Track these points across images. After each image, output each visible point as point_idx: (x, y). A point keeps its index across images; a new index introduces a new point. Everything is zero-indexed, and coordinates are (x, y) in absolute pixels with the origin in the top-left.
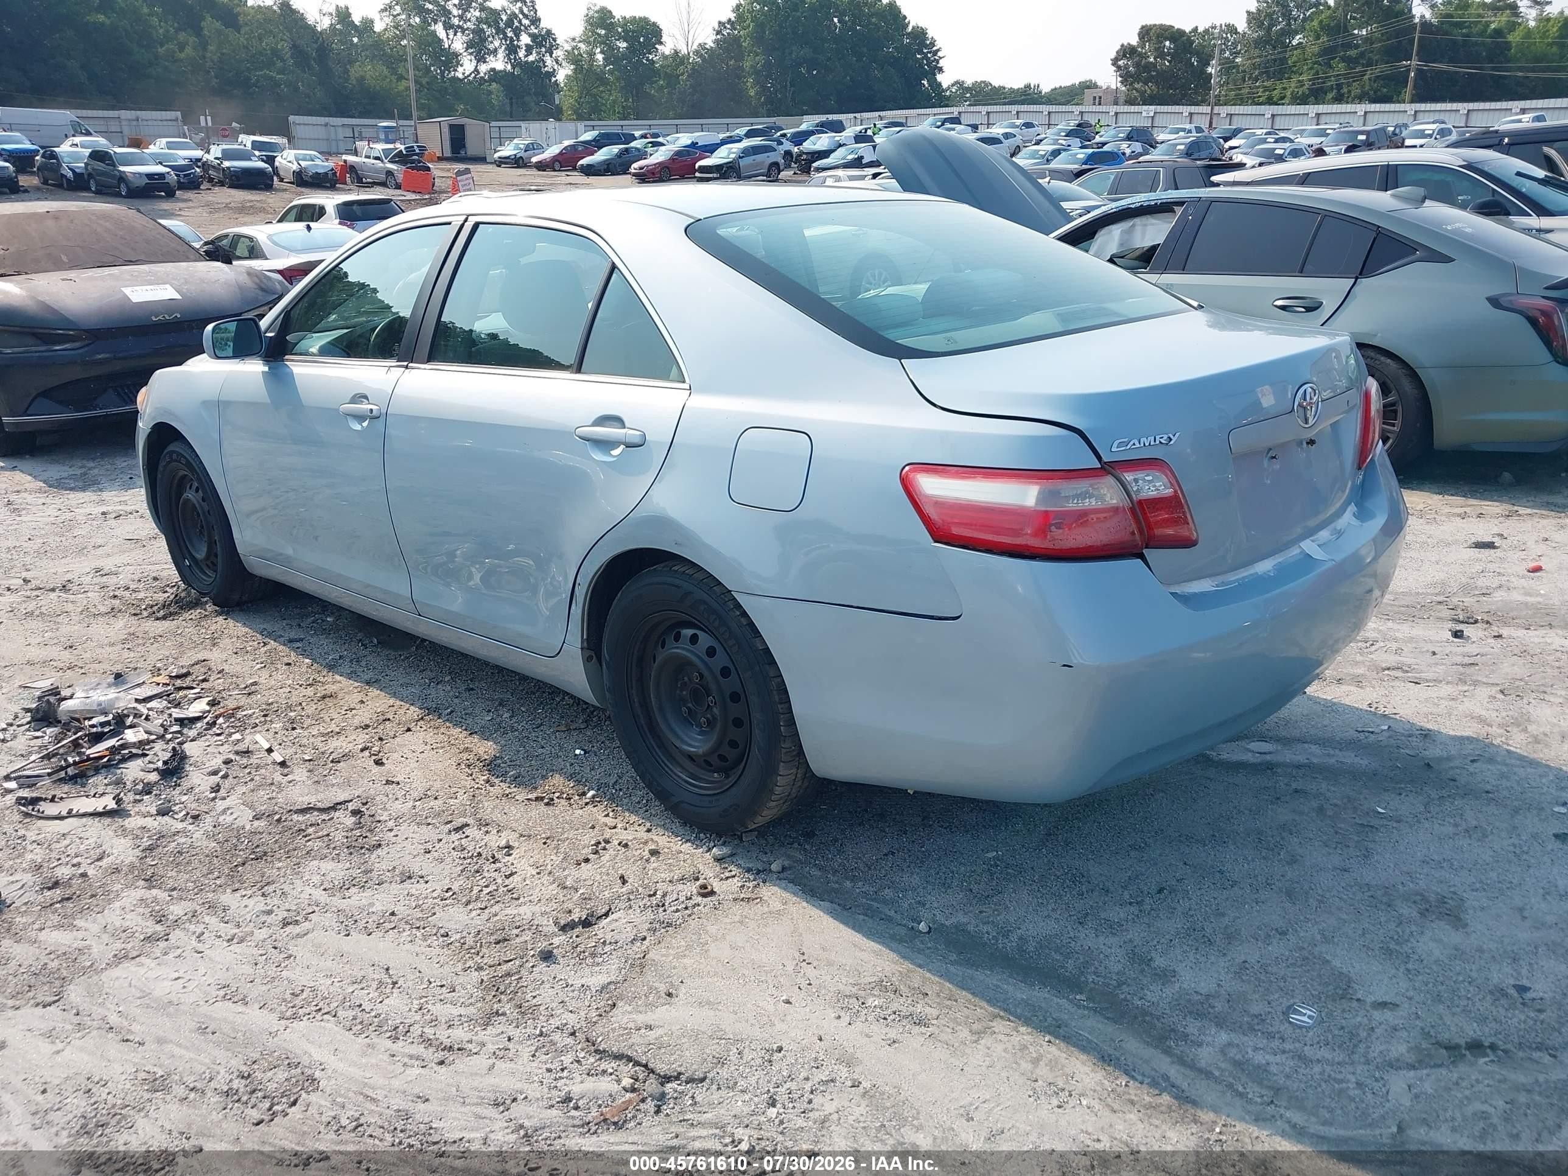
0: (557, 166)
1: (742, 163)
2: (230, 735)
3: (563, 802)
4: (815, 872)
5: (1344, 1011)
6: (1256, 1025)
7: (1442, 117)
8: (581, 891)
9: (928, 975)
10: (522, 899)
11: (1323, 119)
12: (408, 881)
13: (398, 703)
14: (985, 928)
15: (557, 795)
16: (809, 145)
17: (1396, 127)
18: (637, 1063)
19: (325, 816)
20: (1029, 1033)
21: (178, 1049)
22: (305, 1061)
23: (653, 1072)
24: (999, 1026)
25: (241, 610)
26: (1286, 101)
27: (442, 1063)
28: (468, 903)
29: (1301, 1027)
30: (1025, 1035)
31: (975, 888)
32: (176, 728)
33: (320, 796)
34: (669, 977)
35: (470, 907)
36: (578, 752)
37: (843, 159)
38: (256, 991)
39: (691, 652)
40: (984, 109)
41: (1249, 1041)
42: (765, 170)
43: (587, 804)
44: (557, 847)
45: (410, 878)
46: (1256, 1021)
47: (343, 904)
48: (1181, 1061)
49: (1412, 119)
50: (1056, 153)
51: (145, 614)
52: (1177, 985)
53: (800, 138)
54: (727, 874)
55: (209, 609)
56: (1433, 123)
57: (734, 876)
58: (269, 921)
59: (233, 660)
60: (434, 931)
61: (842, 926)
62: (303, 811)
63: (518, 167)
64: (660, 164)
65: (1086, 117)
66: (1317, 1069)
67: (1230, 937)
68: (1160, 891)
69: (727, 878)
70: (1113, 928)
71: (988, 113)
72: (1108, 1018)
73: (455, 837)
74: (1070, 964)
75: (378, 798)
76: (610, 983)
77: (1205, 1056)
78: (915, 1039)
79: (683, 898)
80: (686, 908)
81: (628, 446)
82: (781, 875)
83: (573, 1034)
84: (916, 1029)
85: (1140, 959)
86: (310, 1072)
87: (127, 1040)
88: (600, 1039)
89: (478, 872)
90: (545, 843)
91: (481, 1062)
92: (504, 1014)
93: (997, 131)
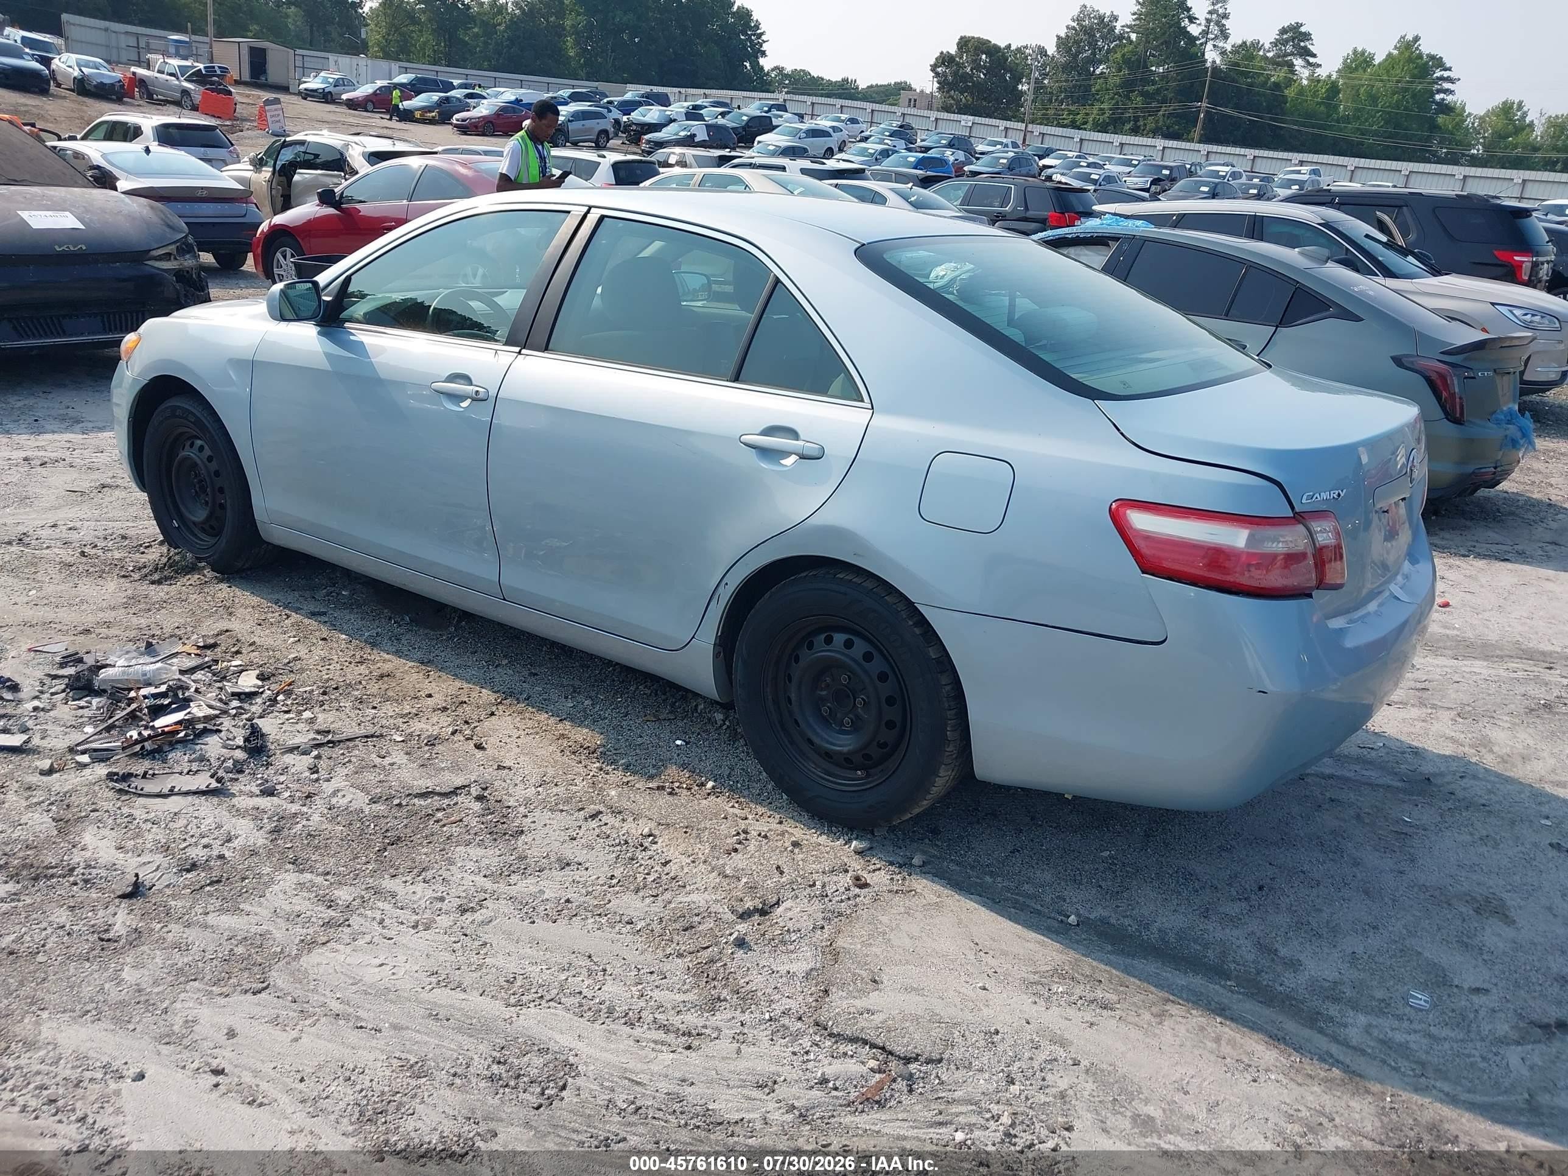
0: (370, 106)
1: (572, 127)
2: (300, 713)
3: (685, 792)
4: (953, 867)
5: (1449, 995)
6: (1383, 1008)
7: (1231, 159)
8: (744, 880)
9: (1095, 963)
10: (688, 888)
11: (1126, 149)
12: (567, 868)
13: (465, 685)
14: (1127, 922)
15: (677, 784)
16: (636, 116)
17: (1191, 165)
18: (873, 1046)
19: (446, 801)
20: (1201, 1016)
21: (418, 1035)
22: (551, 1045)
23: (891, 1053)
24: (1173, 1009)
25: (241, 578)
26: (1088, 126)
27: (689, 1048)
28: (637, 891)
29: (1421, 1010)
30: (1198, 1018)
31: (1103, 884)
32: (235, 703)
33: (436, 781)
34: (866, 964)
35: (641, 894)
36: (679, 742)
37: (676, 134)
38: (469, 978)
39: (847, 656)
40: (810, 100)
41: (1386, 1023)
42: (594, 137)
43: (709, 794)
44: (698, 836)
45: (568, 864)
46: (1383, 1005)
47: (513, 891)
48: (1335, 1039)
49: (1204, 158)
50: (886, 154)
51: (137, 576)
52: (1307, 973)
53: (628, 107)
54: (873, 867)
55: (209, 575)
56: (1223, 165)
57: (880, 869)
58: (444, 908)
59: (258, 630)
60: (618, 918)
61: (1000, 918)
62: (424, 795)
63: (327, 102)
64: (484, 117)
65: (908, 120)
66: (1447, 1046)
67: (1335, 930)
68: (1261, 888)
69: (874, 871)
70: (1234, 921)
71: (813, 104)
72: (1261, 1002)
73: (594, 824)
74: (1210, 953)
75: (496, 783)
76: (812, 970)
77: (1354, 1035)
78: (1108, 1021)
79: (842, 890)
80: (849, 899)
81: (803, 457)
82: (924, 870)
83: (800, 1019)
84: (1105, 1013)
85: (1265, 948)
86: (563, 1058)
87: (361, 1027)
88: (830, 1023)
89: (633, 859)
90: (686, 832)
91: (725, 1046)
92: (725, 1000)
93: (824, 123)
